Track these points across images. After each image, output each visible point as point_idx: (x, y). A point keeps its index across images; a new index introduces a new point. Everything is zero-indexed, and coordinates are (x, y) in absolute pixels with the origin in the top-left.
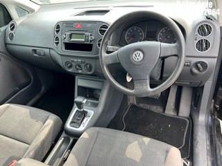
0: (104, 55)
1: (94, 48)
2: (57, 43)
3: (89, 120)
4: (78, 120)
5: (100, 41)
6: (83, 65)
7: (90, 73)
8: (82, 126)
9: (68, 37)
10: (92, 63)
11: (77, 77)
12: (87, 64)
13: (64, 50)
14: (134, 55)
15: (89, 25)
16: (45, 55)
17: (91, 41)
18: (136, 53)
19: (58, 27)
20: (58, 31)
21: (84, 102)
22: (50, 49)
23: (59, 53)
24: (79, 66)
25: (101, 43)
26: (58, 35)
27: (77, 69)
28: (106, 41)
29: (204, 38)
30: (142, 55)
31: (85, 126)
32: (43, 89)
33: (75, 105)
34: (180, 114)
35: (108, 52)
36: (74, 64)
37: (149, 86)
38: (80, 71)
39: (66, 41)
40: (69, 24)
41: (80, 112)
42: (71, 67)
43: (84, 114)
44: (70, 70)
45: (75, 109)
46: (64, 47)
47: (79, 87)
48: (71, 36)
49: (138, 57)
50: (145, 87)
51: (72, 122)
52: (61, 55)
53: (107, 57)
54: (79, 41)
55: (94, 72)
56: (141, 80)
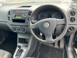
0: (31, 24)
1: (26, 21)
2: (9, 20)
3: (24, 53)
4: (19, 54)
5: (29, 18)
6: (21, 29)
7: (24, 32)
8: (21, 56)
9: (14, 17)
10: (25, 28)
11: (18, 34)
12: (23, 28)
13: (12, 22)
14: (45, 24)
15: (23, 11)
16: (3, 25)
17: (24, 18)
18: (46, 23)
19: (9, 12)
20: (9, 14)
21: (22, 45)
22: (6, 22)
23: (10, 24)
24: (19, 29)
25: (29, 19)
26: (10, 16)
27: (18, 31)
28: (31, 18)
29: (73, 17)
30: (48, 24)
31: (22, 56)
32: (3, 39)
33: (17, 47)
34: (60, 47)
35: (33, 23)
36: (17, 29)
37: (52, 38)
38: (20, 32)
39: (13, 18)
40: (14, 11)
41: (20, 50)
42: (15, 30)
43: (22, 51)
44: (15, 31)
45: (18, 49)
46: (12, 21)
47: (19, 38)
48: (15, 16)
49: (47, 25)
50: (50, 39)
51: (16, 55)
52: (11, 25)
53: (32, 25)
54: (19, 19)
55: (26, 32)
56: (49, 36)
